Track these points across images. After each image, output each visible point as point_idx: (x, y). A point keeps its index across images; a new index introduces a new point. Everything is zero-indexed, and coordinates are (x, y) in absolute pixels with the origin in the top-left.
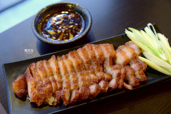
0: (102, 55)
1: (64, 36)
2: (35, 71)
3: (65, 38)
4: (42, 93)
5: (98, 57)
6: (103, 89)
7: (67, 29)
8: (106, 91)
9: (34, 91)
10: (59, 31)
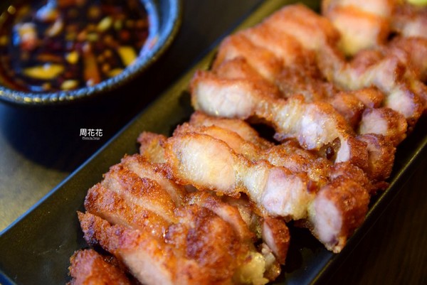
0: (297, 49)
1: (100, 66)
2: (123, 208)
3: (106, 68)
4: (215, 257)
5: (289, 60)
6: (392, 132)
7: (93, 37)
8: (404, 136)
9: (180, 270)
10: (72, 58)
